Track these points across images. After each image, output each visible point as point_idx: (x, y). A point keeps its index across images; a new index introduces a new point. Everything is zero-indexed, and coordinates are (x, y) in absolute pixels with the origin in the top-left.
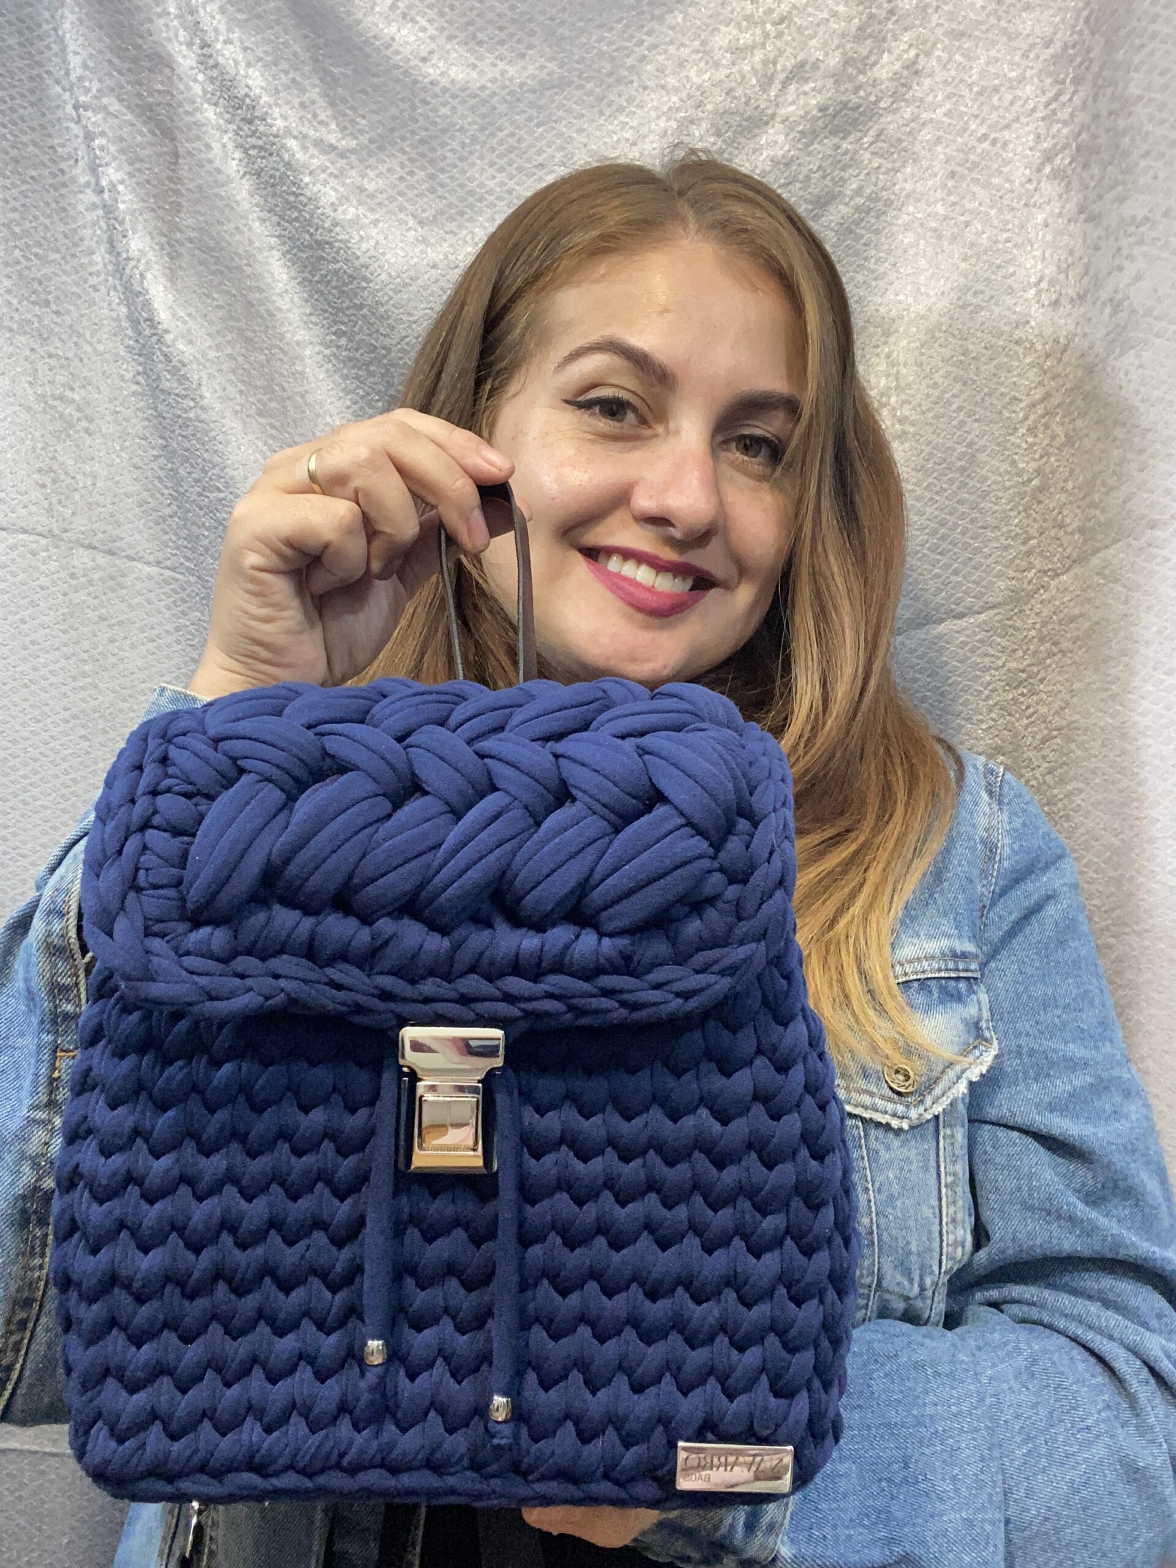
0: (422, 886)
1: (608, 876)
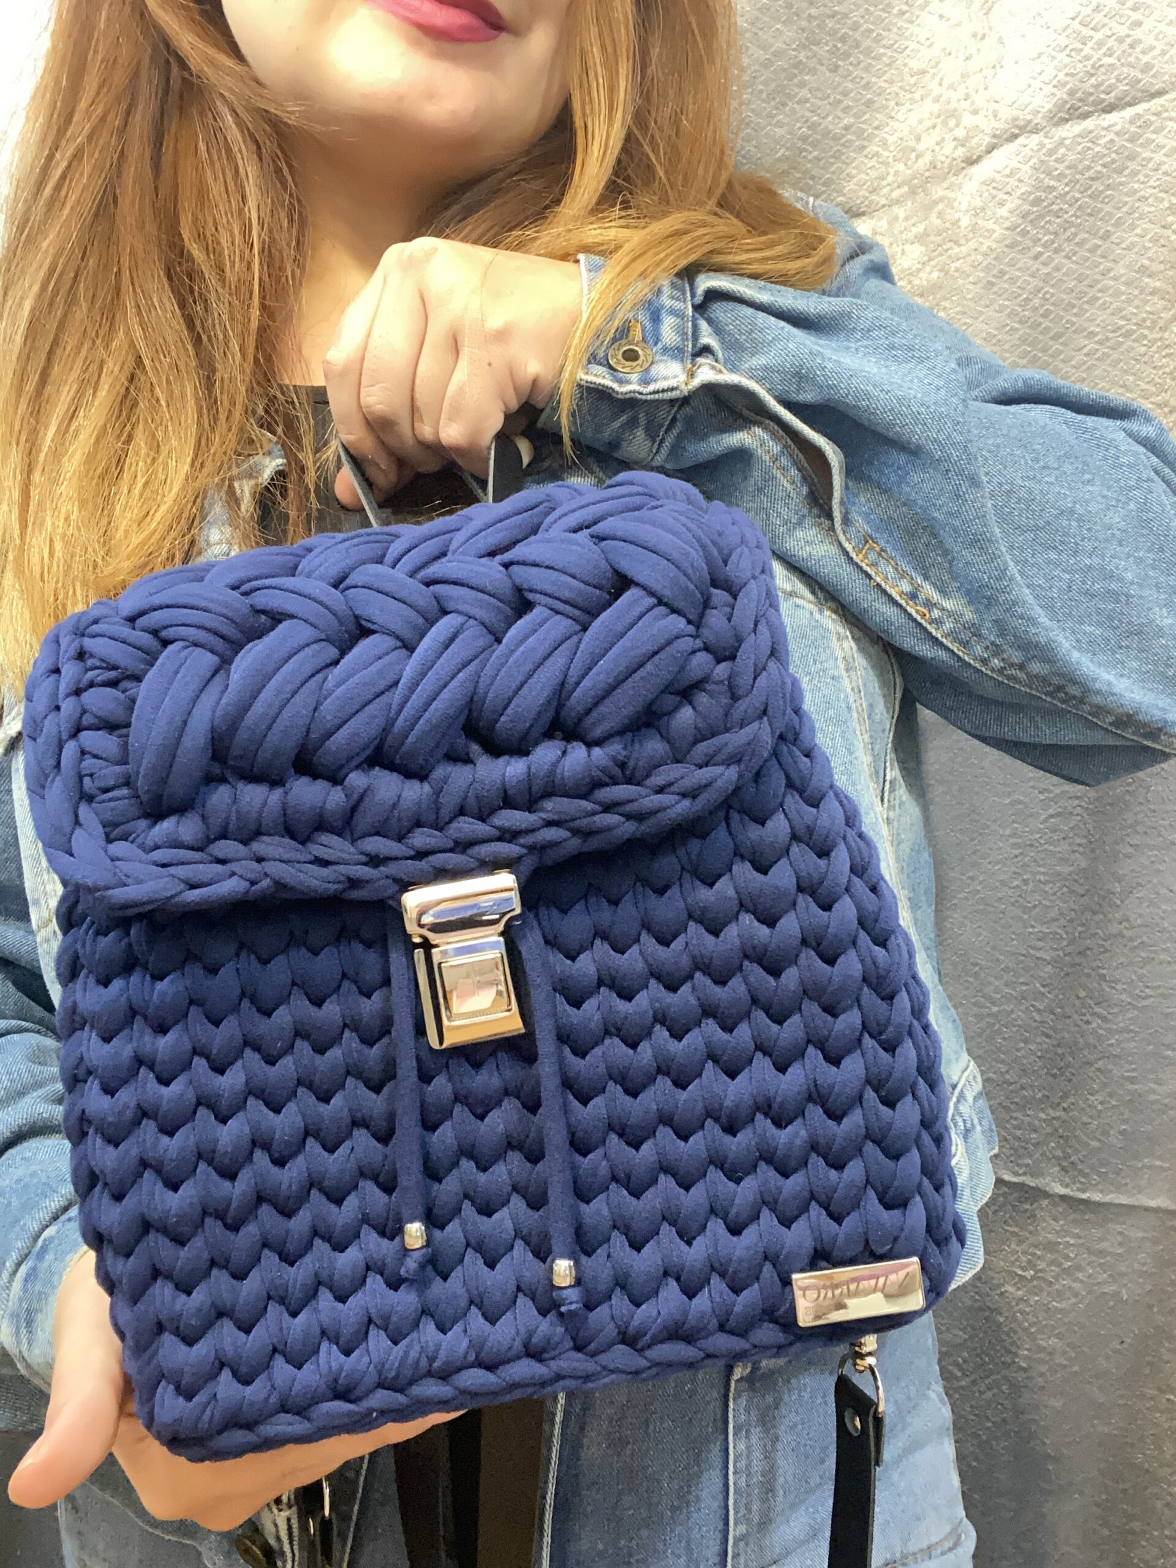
0: (386, 730)
1: (583, 677)
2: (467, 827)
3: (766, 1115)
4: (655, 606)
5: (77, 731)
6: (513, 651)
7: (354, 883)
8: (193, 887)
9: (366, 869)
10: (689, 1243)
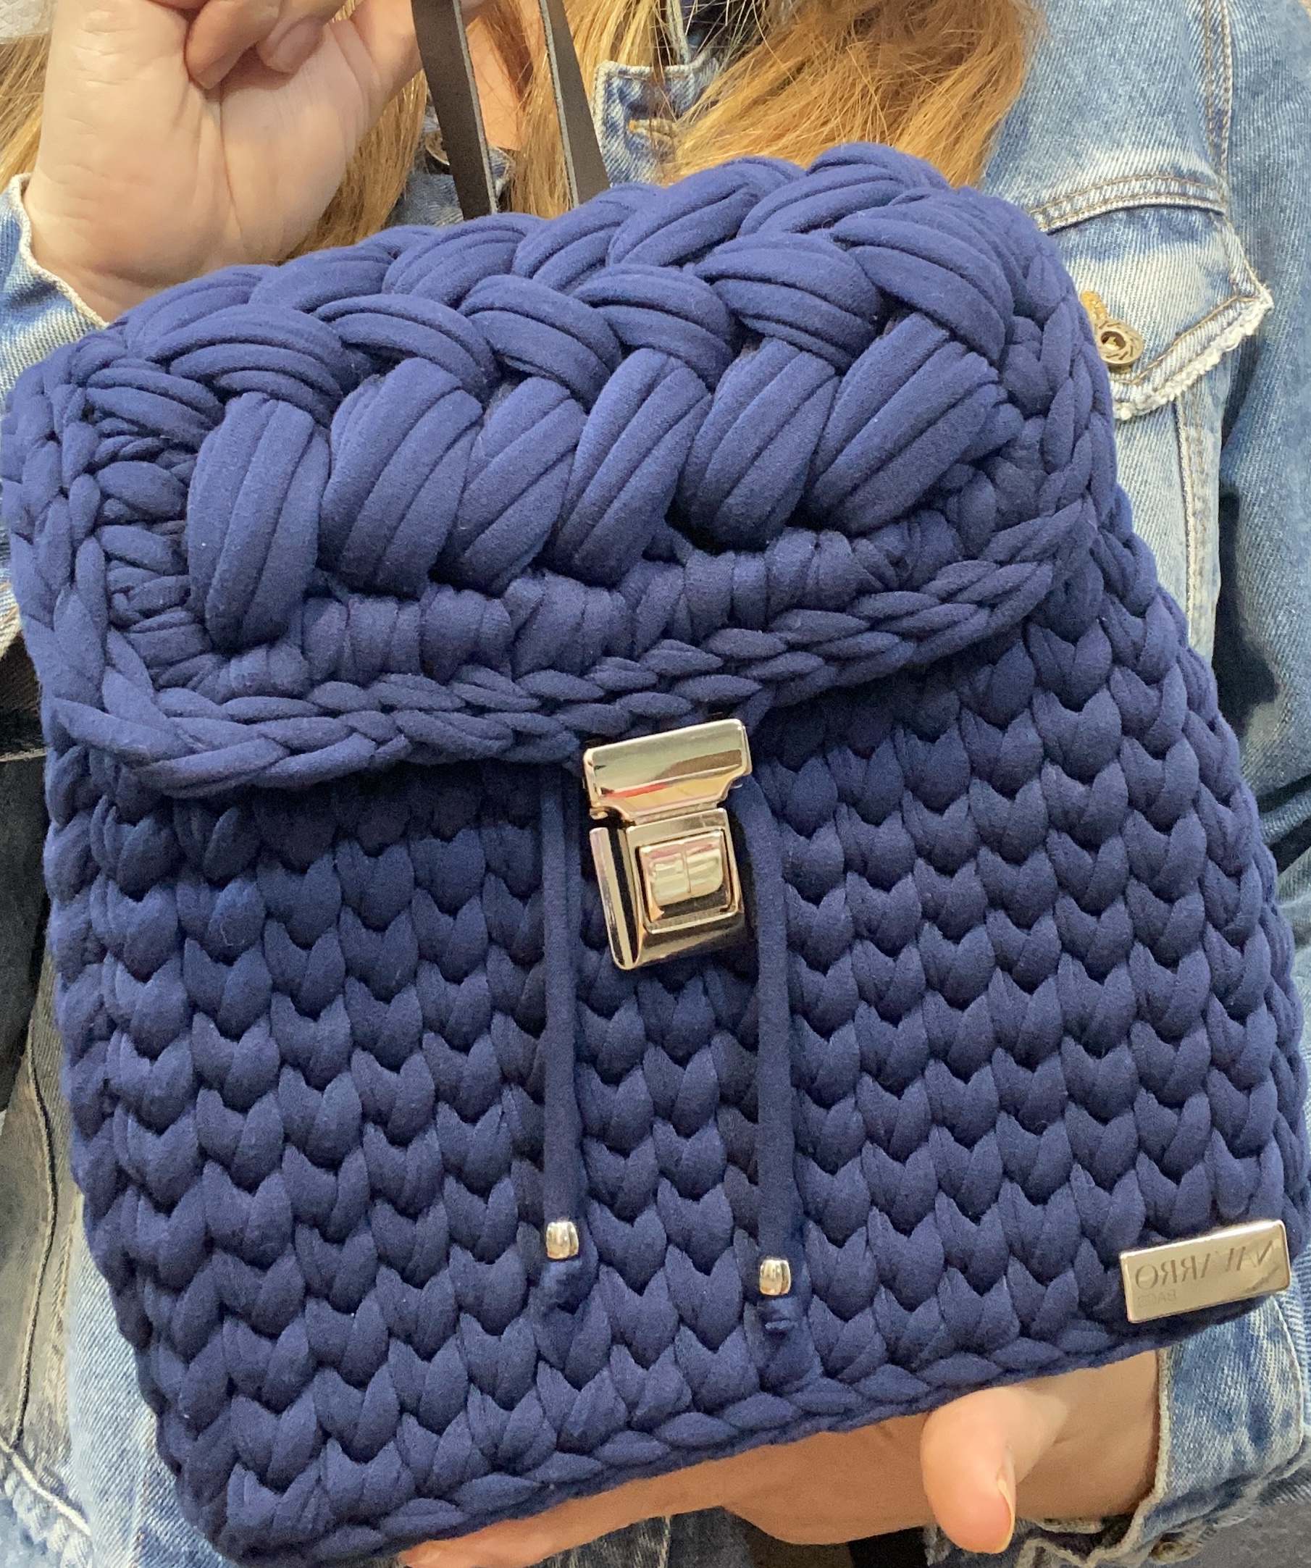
0: (562, 517)
1: (848, 439)
2: (671, 654)
3: (1078, 1040)
4: (946, 341)
5: (97, 524)
6: (743, 405)
7: (520, 737)
8: (294, 751)
9: (539, 717)
10: (976, 1219)
